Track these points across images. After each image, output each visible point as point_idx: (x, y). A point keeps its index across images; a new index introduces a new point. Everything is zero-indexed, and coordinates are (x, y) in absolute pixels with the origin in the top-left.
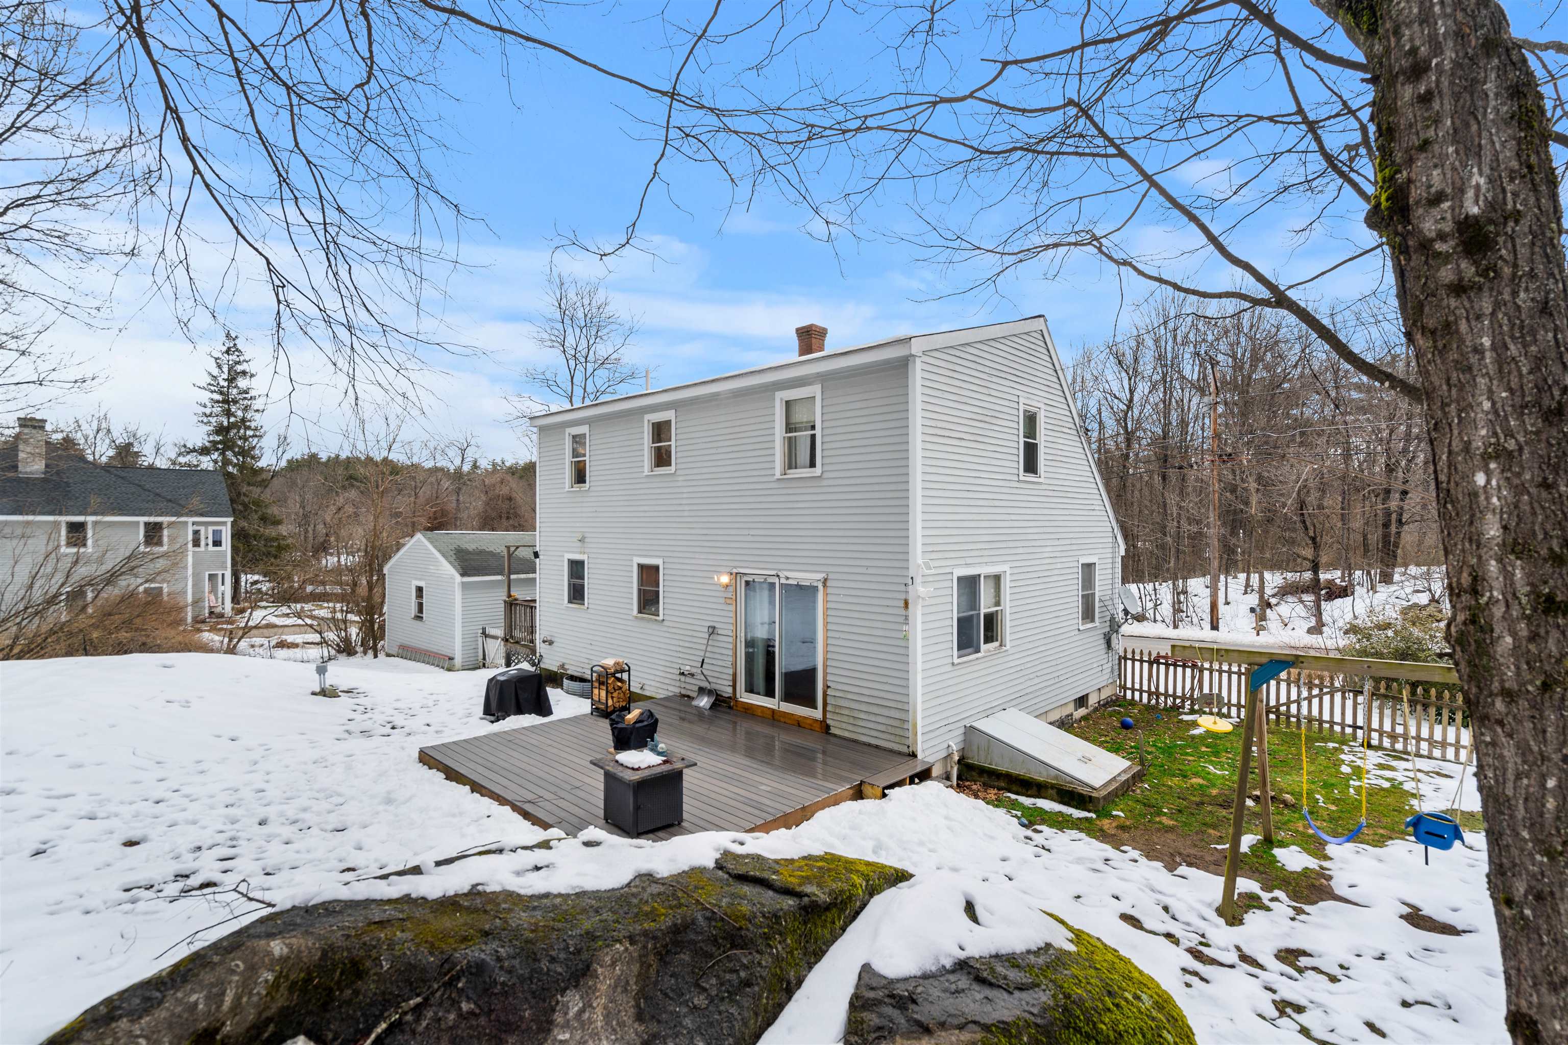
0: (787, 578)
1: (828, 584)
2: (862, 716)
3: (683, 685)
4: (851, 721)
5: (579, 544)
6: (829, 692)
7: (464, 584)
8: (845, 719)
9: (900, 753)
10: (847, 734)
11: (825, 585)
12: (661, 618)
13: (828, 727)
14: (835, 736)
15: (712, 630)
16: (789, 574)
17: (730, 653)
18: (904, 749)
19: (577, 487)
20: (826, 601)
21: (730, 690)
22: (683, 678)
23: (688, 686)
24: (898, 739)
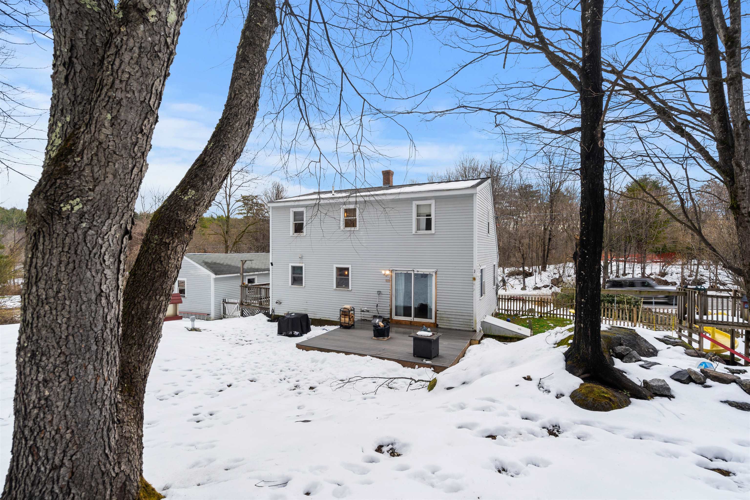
0: (418, 271)
1: (438, 273)
2: (453, 319)
3: (363, 316)
4: (448, 322)
5: (299, 259)
6: (438, 312)
7: (216, 279)
8: (445, 321)
9: (469, 331)
10: (446, 327)
11: (436, 273)
12: (350, 289)
13: (437, 325)
14: (440, 328)
15: (379, 293)
16: (419, 270)
17: (389, 301)
18: (472, 329)
19: (296, 234)
20: (436, 279)
21: (389, 315)
22: (363, 313)
23: (365, 316)
24: (468, 326)
